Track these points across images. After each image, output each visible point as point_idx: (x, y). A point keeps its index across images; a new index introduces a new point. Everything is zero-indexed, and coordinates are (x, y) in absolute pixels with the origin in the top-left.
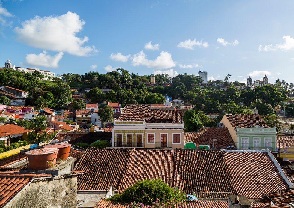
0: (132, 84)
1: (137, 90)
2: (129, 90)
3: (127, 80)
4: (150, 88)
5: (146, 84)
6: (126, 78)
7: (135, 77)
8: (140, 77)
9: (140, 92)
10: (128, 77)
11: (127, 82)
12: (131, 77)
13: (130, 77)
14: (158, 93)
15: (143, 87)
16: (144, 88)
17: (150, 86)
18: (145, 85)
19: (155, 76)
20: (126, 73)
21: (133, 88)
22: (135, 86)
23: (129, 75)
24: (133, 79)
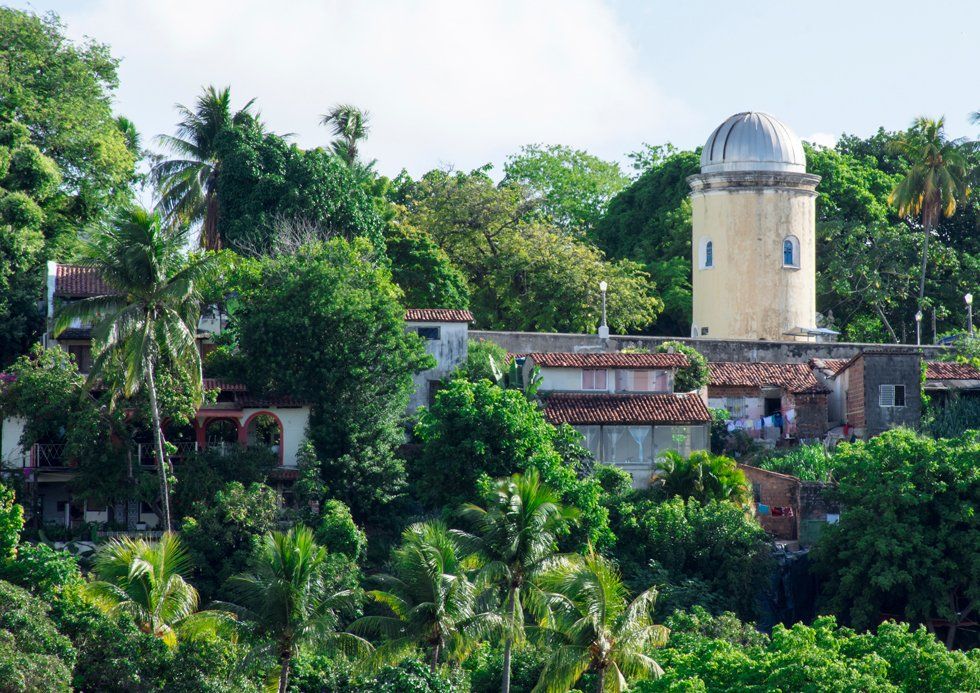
0: (198, 397)
1: (335, 541)
2: (118, 548)
3: (73, 297)
4: (681, 482)
5: (572, 383)
6: (29, 241)
7: (274, 201)
8: (403, 193)
9: (419, 588)
10: (80, 210)
11: (78, 343)
12: (178, 199)
13: (145, 199)
14: (899, 630)
15: (505, 465)
16: (512, 491)
17: (686, 446)
18: (553, 402)
19: (818, 165)
20: (44, 88)
21: (240, 501)
22: (294, 428)
23: (111, 146)
24: (227, 263)
